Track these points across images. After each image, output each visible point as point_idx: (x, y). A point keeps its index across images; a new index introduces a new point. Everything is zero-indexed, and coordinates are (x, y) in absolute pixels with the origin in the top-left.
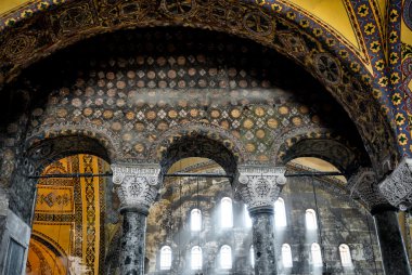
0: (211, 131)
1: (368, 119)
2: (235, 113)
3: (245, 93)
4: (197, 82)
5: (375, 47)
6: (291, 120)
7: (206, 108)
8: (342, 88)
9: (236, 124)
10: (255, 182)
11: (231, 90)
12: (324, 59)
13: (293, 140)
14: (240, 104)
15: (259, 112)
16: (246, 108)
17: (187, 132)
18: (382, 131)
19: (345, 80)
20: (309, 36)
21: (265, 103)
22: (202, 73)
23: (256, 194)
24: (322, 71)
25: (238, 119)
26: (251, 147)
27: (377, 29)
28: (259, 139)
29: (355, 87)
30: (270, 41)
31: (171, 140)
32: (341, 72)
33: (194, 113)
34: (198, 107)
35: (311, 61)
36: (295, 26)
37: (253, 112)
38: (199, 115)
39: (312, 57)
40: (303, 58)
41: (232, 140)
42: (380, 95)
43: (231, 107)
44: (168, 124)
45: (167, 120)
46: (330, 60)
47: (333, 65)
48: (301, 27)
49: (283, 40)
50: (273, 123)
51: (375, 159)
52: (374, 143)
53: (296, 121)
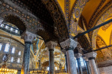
0: (21, 18)
1: (62, 29)
2: (28, 17)
3: (31, 14)
4: (20, 5)
5: (67, 15)
6: (40, 25)
7: (21, 12)
8: (58, 21)
9: (28, 20)
10: (29, 35)
11: (28, 12)
12: (57, 13)
13: (40, 29)
14: (30, 16)
15: (34, 20)
16: (31, 17)
17: (14, 15)
18: (65, 32)
19: (60, 19)
20: (56, 6)
21: (35, 19)
22: (22, 3)
23: (29, 38)
24: (55, 16)
25: (28, 19)
26: (30, 27)
27: (69, 12)
28: (32, 26)
29: (62, 21)
30: (46, 3)
31: (9, 15)
32: (60, 17)
33: (17, 11)
34: (19, 11)
35: (53, 12)
36: (54, 2)
37: (32, 19)
38: (19, 13)
39: (54, 12)
40: (51, 11)
41: (26, 23)
42: (67, 25)
43: (27, 15)
44: (9, 10)
45: (9, 9)
46: (58, 14)
47: (59, 15)
48: (55, 3)
49: (49, 5)
50: (36, 24)
51: (61, 38)
52: (62, 34)
53: (41, 26)
